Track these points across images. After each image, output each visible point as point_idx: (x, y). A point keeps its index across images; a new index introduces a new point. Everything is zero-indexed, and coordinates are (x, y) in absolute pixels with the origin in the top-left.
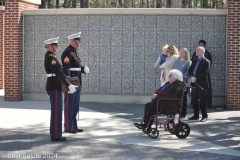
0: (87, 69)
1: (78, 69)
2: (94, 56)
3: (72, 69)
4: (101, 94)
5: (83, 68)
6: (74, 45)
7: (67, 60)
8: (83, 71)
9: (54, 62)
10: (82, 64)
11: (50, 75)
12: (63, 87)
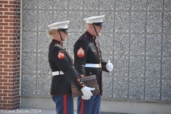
0: (110, 66)
1: (98, 66)
2: (122, 47)
3: (88, 65)
4: (132, 101)
5: (104, 64)
6: (92, 32)
7: (81, 52)
8: (104, 68)
9: (61, 55)
10: (104, 58)
11: (56, 73)
12: (74, 90)
